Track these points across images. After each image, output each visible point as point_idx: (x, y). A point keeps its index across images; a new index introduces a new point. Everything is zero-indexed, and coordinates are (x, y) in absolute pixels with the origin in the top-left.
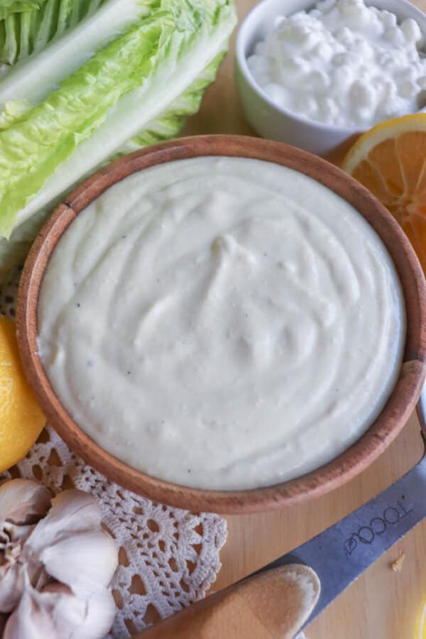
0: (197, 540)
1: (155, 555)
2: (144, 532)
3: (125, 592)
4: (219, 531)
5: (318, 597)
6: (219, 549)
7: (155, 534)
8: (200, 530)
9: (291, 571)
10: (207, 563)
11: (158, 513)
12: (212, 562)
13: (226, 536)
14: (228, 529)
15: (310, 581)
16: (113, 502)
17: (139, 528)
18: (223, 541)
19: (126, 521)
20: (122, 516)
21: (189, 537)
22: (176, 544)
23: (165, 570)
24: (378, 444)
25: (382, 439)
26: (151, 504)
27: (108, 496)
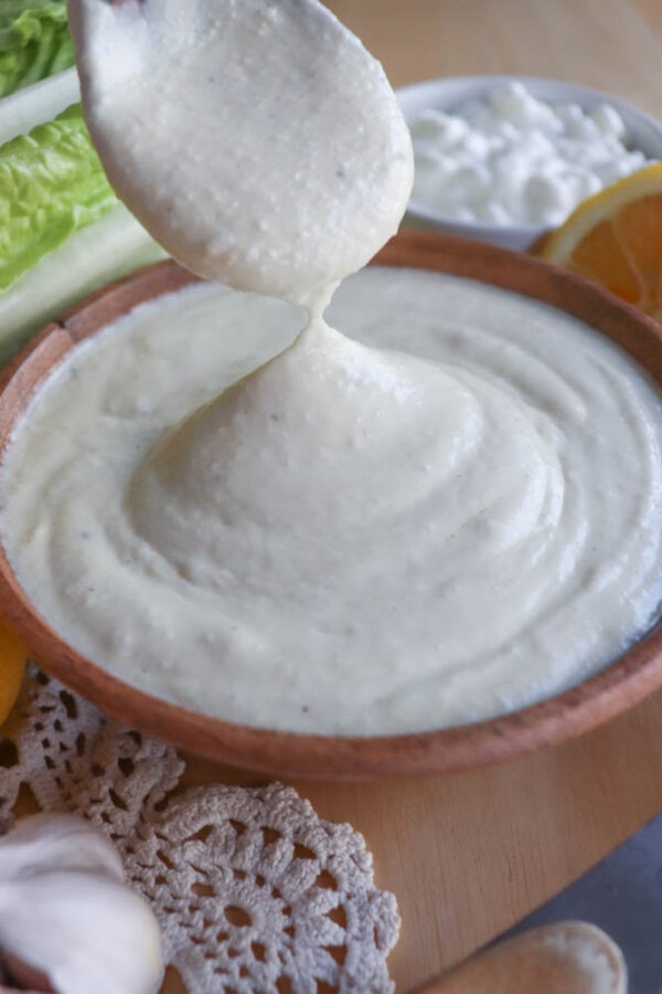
0: (335, 937)
1: (244, 972)
2: (218, 929)
4: (382, 917)
6: (386, 953)
7: (244, 929)
8: (340, 916)
9: (553, 935)
10: (363, 983)
11: (246, 891)
12: (374, 977)
13: (398, 926)
14: (400, 911)
15: (599, 953)
16: (150, 875)
17: (207, 923)
18: (392, 935)
19: (180, 911)
20: (169, 902)
21: (319, 931)
22: (291, 947)
26: (230, 875)
27: (138, 863)
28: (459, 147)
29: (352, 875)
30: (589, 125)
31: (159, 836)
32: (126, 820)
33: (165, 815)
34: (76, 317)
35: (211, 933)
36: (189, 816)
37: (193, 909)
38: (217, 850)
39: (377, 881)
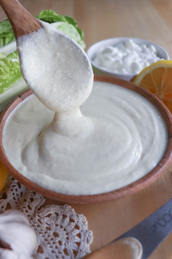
0: (78, 240)
1: (56, 247)
2: (51, 238)
4: (89, 236)
6: (89, 244)
7: (57, 238)
8: (79, 235)
10: (84, 251)
11: (58, 229)
13: (92, 238)
14: (93, 235)
15: (136, 245)
16: (36, 225)
17: (49, 236)
18: (91, 240)
19: (42, 233)
20: (40, 231)
21: (74, 239)
22: (67, 242)
23: (62, 255)
26: (54, 225)
27: (34, 222)
28: (116, 55)
29: (82, 226)
30: (148, 50)
31: (38, 216)
32: (31, 212)
33: (40, 211)
34: (23, 95)
35: (49, 238)
36: (46, 211)
37: (45, 233)
38: (52, 219)
39: (88, 228)
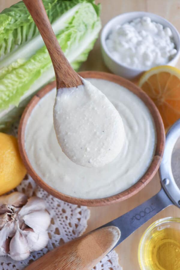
0: (79, 217)
1: (64, 221)
2: (60, 213)
3: (52, 233)
4: (87, 214)
5: (119, 237)
6: (87, 220)
7: (64, 214)
8: (80, 213)
9: (110, 228)
10: (82, 225)
12: (84, 224)
13: (89, 215)
14: (90, 213)
15: (117, 232)
18: (88, 217)
19: (54, 209)
21: (76, 215)
22: (71, 217)
23: (67, 226)
24: (142, 185)
25: (143, 183)
26: (63, 203)
27: (48, 200)
37: (57, 209)
